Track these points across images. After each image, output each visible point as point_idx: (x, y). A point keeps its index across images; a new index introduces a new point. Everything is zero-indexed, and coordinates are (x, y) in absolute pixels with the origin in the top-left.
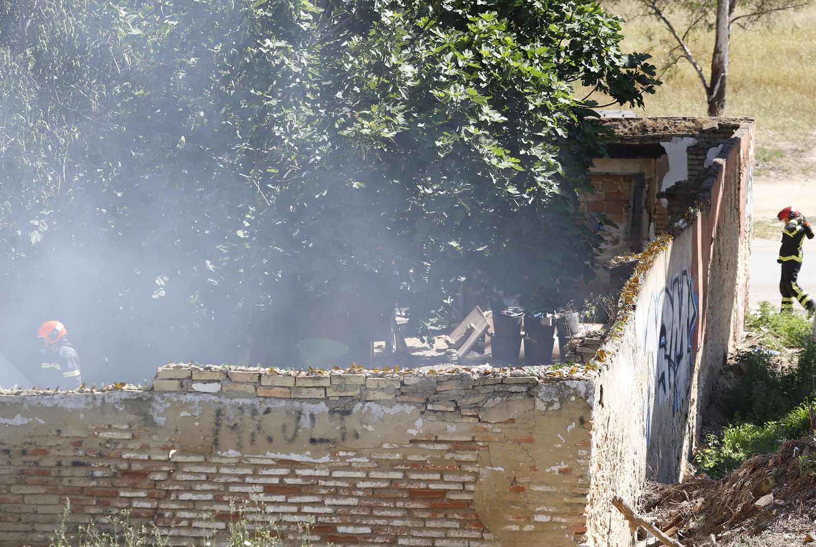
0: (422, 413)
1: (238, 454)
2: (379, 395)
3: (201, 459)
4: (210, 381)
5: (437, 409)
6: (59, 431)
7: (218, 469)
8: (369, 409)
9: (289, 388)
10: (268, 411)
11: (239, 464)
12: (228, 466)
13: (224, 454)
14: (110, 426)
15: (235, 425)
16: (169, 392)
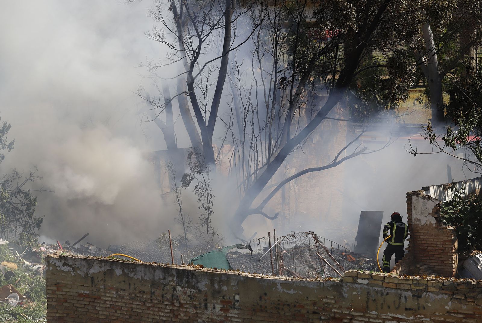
0: (451, 299)
1: (376, 313)
2: (433, 289)
3: (362, 314)
4: (365, 279)
5: (457, 297)
6: (307, 297)
7: (369, 319)
8: (429, 295)
9: (396, 284)
10: (387, 294)
11: (377, 318)
12: (373, 318)
13: (371, 313)
14: (327, 297)
15: (375, 299)
16: (349, 283)
